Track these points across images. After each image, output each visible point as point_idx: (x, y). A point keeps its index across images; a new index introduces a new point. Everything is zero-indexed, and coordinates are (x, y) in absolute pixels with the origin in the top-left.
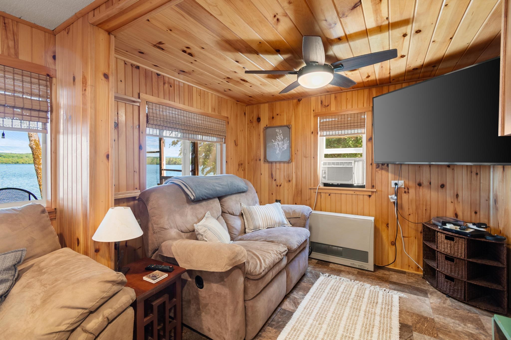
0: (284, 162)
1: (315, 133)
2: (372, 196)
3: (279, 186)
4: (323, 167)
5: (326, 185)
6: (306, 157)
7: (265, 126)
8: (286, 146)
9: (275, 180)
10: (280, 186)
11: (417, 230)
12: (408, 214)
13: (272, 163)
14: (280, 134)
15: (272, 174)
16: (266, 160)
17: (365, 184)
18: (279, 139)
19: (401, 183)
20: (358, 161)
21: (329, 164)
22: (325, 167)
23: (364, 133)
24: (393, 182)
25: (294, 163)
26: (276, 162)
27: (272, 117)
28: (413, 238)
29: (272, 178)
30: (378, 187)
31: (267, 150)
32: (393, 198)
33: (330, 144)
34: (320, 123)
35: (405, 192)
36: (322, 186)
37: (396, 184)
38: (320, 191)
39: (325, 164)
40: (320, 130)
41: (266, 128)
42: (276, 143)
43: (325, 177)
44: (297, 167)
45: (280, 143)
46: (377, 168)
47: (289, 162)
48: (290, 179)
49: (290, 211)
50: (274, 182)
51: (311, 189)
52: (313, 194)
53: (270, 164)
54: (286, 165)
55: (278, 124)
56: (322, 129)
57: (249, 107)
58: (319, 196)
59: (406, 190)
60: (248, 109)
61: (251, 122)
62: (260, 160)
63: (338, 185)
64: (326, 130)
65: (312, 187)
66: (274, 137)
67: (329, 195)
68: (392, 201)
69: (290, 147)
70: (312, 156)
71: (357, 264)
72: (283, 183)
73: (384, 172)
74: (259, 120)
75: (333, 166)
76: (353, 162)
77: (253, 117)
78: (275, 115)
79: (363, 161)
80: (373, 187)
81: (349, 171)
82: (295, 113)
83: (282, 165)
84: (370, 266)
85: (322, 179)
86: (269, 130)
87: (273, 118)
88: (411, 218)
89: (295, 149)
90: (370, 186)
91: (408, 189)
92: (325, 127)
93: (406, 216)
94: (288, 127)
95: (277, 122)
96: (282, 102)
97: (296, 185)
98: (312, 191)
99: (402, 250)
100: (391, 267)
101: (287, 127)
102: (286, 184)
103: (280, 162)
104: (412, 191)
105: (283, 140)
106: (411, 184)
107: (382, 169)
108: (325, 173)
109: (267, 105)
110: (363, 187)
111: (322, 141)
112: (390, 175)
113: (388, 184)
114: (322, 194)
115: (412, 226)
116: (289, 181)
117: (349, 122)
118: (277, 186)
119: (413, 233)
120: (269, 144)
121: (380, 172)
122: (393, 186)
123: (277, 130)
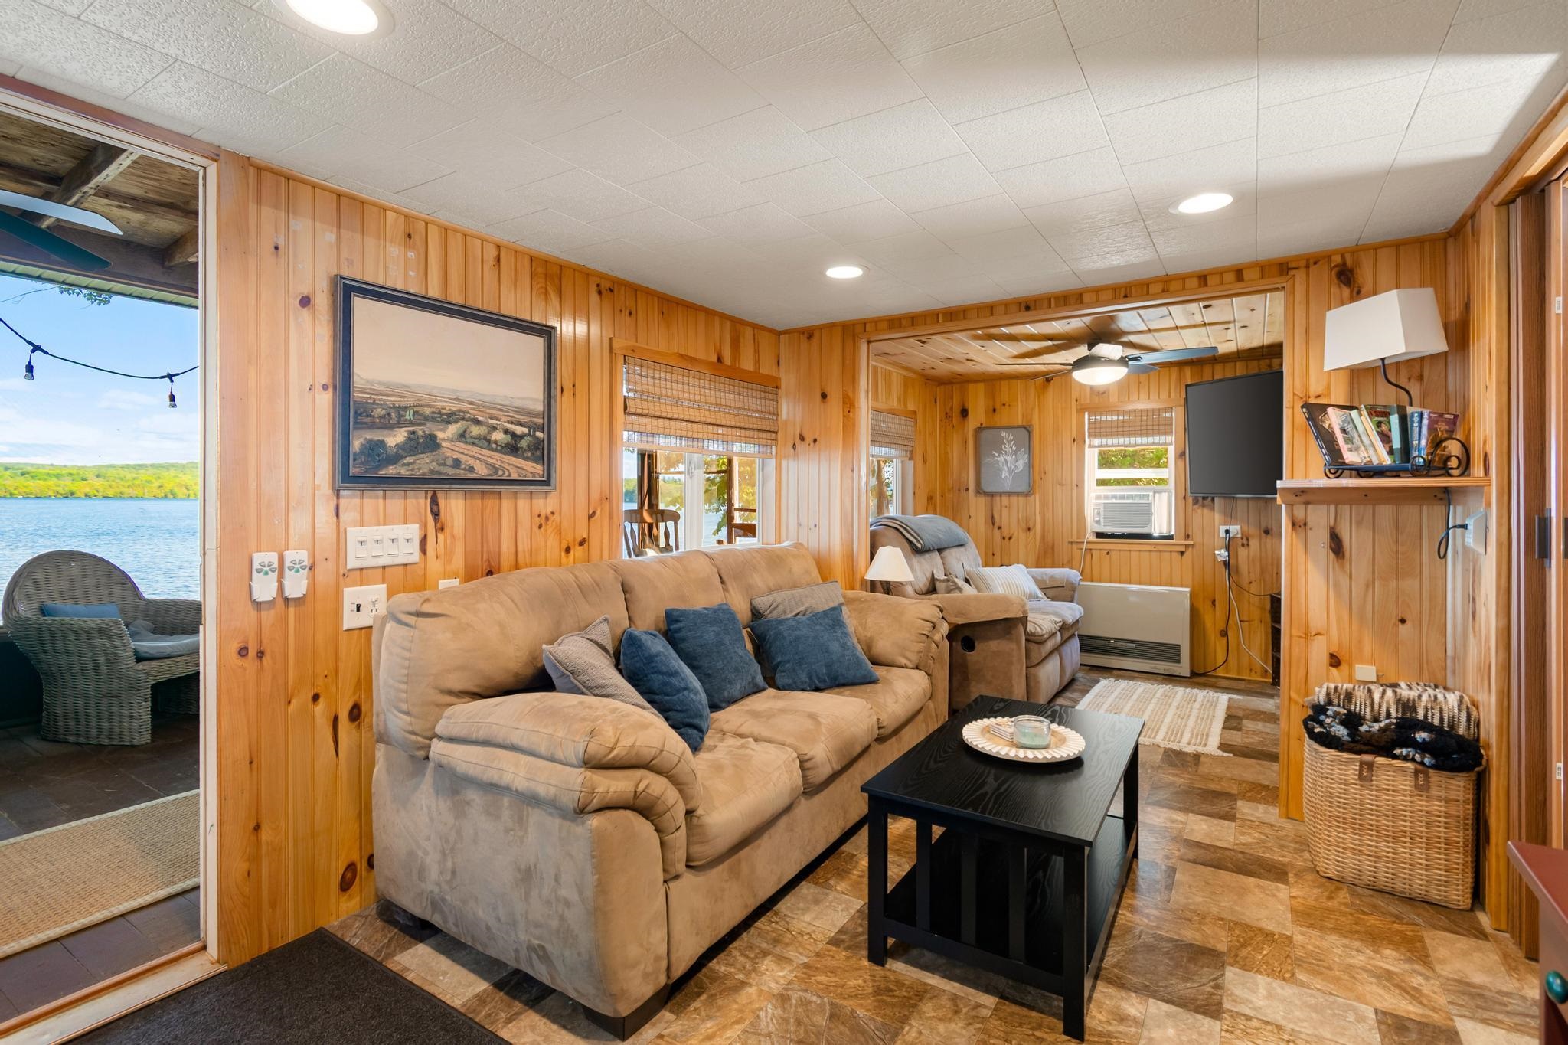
0: (1018, 494)
1: (1079, 441)
2: (1185, 555)
3: (1007, 539)
4: (1096, 504)
5: (1099, 535)
6: (1062, 485)
7: (979, 426)
8: (1021, 464)
9: (1000, 528)
10: (1010, 538)
11: (1262, 609)
12: (1247, 581)
13: (992, 495)
14: (1010, 442)
15: (993, 517)
16: (979, 491)
17: (1173, 533)
18: (1008, 450)
19: (1235, 529)
20: (1160, 492)
21: (1107, 497)
22: (1099, 504)
23: (1171, 444)
24: (1223, 529)
25: (1037, 496)
26: (1000, 494)
27: (992, 408)
28: (1256, 623)
29: (993, 524)
30: (1197, 537)
31: (983, 470)
32: (1222, 554)
33: (1106, 462)
34: (1089, 423)
35: (1243, 545)
36: (1093, 538)
37: (1227, 532)
38: (1091, 546)
39: (1098, 497)
40: (1089, 436)
41: (979, 430)
42: (1001, 459)
43: (1098, 522)
44: (1043, 505)
45: (1009, 458)
46: (1194, 504)
47: (1027, 495)
48: (1031, 526)
49: (1045, 577)
50: (997, 532)
51: (1072, 543)
52: (1076, 552)
53: (989, 498)
54: (1021, 499)
55: (1005, 422)
56: (1092, 435)
57: (942, 387)
58: (1089, 557)
59: (1245, 541)
60: (940, 390)
61: (948, 416)
62: (967, 490)
63: (1123, 536)
64: (1101, 436)
65: (1075, 539)
66: (998, 447)
67: (1108, 553)
68: (1220, 559)
69: (1030, 465)
70: (1074, 483)
71: (1162, 667)
72: (1016, 534)
73: (1206, 511)
74: (964, 413)
75: (1114, 501)
76: (1151, 494)
77: (952, 408)
78: (998, 406)
79: (1169, 492)
80: (1188, 537)
81: (1145, 510)
82: (1039, 402)
83: (1014, 499)
84: (1184, 668)
85: (1092, 525)
86: (985, 434)
87: (994, 410)
88: (1254, 589)
89: (1040, 472)
90: (1183, 535)
91: (1248, 540)
92: (1097, 431)
93: (1245, 586)
94: (1028, 429)
95: (1003, 418)
96: (1014, 382)
97: (1043, 537)
98: (1074, 546)
99: (1239, 644)
100: (1220, 673)
101: (1025, 428)
102: (1022, 536)
103: (1009, 494)
104: (1254, 543)
105: (1015, 453)
106: (1253, 530)
107: (1203, 506)
108: (1099, 514)
109: (981, 386)
110: (1170, 538)
111: (1091, 456)
112: (1217, 516)
113: (1214, 532)
114: (1093, 552)
115: (1255, 600)
116: (1029, 529)
117: (1144, 423)
118: (1004, 538)
119: (1256, 614)
120: (986, 461)
121: (1199, 511)
122: (1222, 534)
123: (1004, 434)
